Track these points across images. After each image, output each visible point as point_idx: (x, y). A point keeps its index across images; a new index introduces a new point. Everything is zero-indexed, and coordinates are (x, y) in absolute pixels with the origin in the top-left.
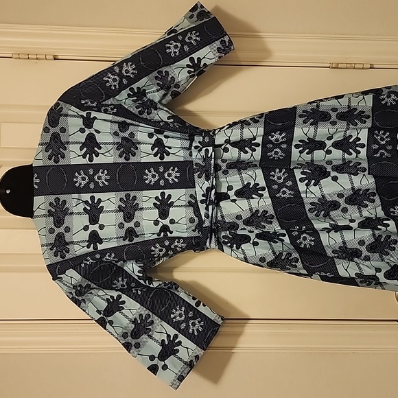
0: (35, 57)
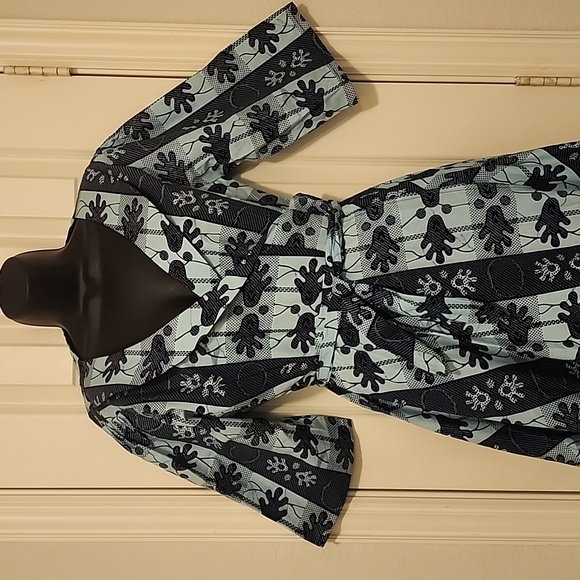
0: (40, 71)
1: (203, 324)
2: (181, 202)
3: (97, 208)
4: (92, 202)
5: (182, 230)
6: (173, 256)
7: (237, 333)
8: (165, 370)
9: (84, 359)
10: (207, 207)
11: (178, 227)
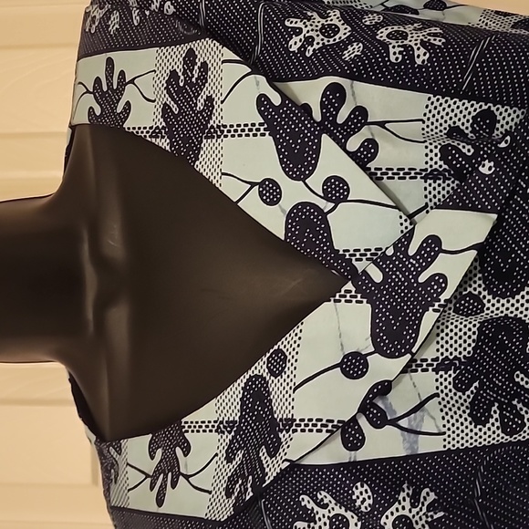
1: (378, 349)
2: (309, 40)
3: (109, 93)
4: (98, 81)
5: (317, 116)
6: (294, 193)
7: (469, 360)
8: (271, 474)
9: (107, 432)
10: (385, 46)
11: (306, 109)
